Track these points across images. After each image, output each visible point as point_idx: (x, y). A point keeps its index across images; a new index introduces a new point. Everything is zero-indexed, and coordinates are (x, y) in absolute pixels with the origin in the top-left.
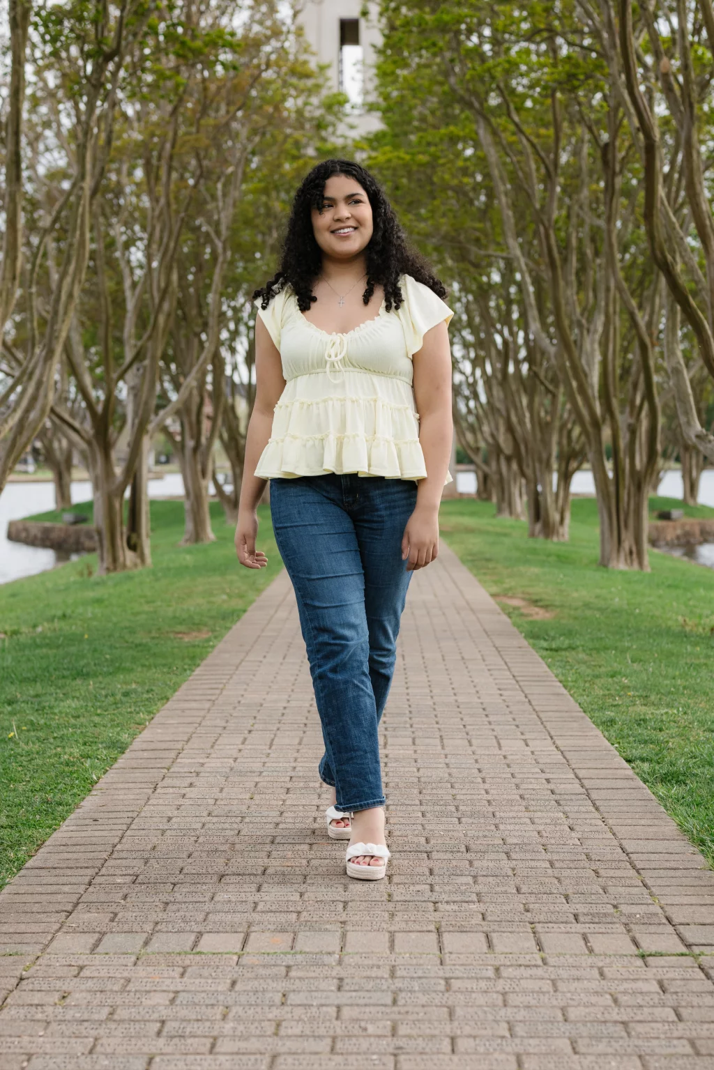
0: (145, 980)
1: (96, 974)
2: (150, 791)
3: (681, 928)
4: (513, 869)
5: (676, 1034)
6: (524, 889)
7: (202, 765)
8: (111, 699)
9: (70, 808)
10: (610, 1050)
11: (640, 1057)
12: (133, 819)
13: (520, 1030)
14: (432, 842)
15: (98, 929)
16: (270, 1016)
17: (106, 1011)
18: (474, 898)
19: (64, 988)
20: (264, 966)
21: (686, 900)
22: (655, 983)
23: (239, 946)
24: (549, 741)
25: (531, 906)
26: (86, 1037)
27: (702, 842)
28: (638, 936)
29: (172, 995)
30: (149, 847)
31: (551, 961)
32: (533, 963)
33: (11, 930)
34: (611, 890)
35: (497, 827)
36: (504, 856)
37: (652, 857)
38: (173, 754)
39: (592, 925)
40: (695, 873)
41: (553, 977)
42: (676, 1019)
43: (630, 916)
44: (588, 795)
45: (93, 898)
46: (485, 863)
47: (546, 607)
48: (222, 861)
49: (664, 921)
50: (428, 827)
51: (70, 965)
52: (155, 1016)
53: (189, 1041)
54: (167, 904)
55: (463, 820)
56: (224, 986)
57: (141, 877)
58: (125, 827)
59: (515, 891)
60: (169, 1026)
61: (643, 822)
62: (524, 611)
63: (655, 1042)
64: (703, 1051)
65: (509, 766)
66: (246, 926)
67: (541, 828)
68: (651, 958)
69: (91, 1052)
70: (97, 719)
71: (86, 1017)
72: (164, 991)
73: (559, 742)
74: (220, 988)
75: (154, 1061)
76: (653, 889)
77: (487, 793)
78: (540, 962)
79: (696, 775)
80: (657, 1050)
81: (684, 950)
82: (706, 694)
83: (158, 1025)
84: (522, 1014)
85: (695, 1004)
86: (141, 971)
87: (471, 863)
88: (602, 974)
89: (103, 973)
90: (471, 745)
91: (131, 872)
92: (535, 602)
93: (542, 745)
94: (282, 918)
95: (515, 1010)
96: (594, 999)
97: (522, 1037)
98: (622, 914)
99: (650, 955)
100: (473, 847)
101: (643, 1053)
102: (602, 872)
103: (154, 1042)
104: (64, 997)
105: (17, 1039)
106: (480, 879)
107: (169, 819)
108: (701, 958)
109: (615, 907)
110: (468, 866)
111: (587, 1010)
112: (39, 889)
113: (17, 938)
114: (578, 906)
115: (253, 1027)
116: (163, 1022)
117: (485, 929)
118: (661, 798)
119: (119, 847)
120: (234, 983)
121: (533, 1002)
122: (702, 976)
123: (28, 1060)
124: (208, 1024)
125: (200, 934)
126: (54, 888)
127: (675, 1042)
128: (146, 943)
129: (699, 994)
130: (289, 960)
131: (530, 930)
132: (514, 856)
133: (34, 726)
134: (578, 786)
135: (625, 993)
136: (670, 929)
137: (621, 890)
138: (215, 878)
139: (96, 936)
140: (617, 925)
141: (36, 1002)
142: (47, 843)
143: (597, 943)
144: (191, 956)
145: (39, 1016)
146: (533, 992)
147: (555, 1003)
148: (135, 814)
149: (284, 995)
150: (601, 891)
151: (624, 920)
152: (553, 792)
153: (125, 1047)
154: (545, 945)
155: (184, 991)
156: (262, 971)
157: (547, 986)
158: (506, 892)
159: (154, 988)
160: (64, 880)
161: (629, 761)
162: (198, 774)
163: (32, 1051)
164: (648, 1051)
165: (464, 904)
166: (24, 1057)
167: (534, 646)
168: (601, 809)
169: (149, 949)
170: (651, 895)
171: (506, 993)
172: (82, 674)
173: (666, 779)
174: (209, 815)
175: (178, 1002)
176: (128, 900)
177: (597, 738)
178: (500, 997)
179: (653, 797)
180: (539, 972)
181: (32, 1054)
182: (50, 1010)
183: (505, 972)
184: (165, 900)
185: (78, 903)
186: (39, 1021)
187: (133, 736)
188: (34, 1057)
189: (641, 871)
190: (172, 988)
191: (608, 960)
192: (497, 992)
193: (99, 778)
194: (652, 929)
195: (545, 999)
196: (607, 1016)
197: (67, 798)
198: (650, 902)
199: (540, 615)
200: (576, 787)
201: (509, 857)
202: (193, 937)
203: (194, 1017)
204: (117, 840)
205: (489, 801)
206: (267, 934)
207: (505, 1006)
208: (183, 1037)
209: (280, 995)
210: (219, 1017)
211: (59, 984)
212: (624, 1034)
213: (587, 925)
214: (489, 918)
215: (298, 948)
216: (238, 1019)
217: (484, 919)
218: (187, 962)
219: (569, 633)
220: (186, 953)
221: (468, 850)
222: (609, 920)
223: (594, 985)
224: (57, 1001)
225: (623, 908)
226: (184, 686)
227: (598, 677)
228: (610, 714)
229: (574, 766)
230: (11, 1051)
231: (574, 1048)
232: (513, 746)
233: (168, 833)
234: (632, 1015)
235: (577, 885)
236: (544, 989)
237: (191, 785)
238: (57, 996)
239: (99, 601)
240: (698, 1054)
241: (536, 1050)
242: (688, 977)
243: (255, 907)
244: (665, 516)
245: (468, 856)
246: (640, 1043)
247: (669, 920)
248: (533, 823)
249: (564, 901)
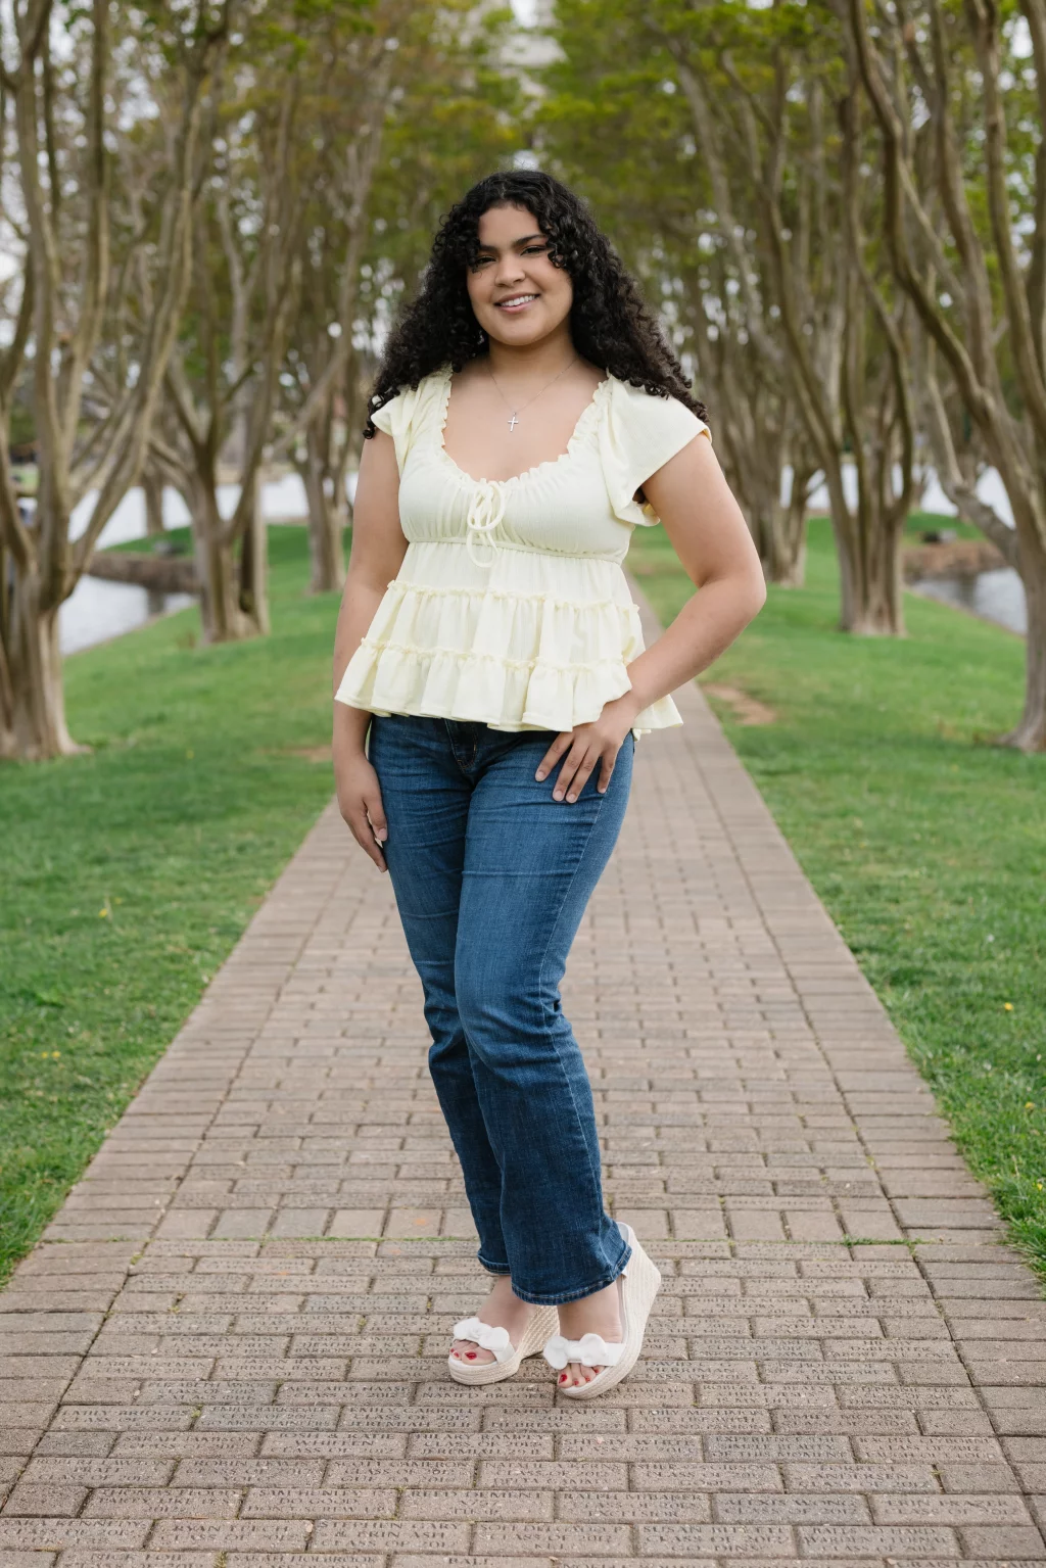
0: (270, 1278)
1: (213, 1269)
2: (271, 998)
3: (898, 1203)
4: (704, 1116)
5: (879, 1355)
6: (715, 1146)
7: (334, 958)
8: (222, 857)
9: (179, 1022)
10: (801, 1378)
11: (834, 1385)
12: (253, 1041)
13: (699, 1348)
14: (609, 1076)
15: (215, 1204)
16: (414, 1329)
17: (227, 1319)
18: (655, 1159)
19: (178, 1288)
20: (407, 1258)
21: (906, 1162)
22: (860, 1283)
23: (378, 1228)
24: (757, 921)
25: (723, 1171)
26: (205, 1357)
27: (933, 1077)
28: (845, 1214)
29: (301, 1299)
30: (272, 1084)
31: (742, 1251)
32: (720, 1254)
33: (114, 1206)
34: (819, 1146)
35: (687, 1052)
36: (693, 1097)
37: (873, 1097)
38: (298, 942)
39: (792, 1199)
40: (921, 1122)
41: (742, 1274)
42: (880, 1334)
43: (839, 1185)
44: (801, 1003)
45: (208, 1159)
46: (671, 1108)
47: (768, 703)
48: (359, 1105)
49: (879, 1192)
50: (605, 1053)
51: (184, 1257)
52: (282, 1328)
53: (323, 1362)
54: (294, 1166)
55: (648, 1042)
56: (361, 1286)
57: (263, 1128)
58: (242, 1053)
59: (703, 1149)
60: (301, 1341)
61: (864, 1044)
62: (740, 709)
63: (853, 1366)
64: (908, 1380)
65: (706, 959)
66: (386, 1198)
67: (740, 1054)
68: (859, 1247)
69: (210, 1378)
70: (206, 888)
71: (203, 1330)
72: (292, 1293)
73: (771, 922)
74: (356, 1290)
75: (281, 1389)
76: (869, 1146)
77: (678, 999)
78: (727, 1254)
79: (934, 974)
80: (856, 1378)
81: (898, 1236)
82: (958, 843)
83: (287, 1339)
84: (703, 1326)
85: (904, 1313)
86: (265, 1266)
87: (654, 1106)
88: (799, 1270)
89: (222, 1268)
90: (661, 926)
91: (250, 1120)
92: (753, 694)
93: (749, 927)
94: (429, 1187)
95: (695, 1321)
96: (787, 1306)
97: (701, 1359)
98: (830, 1183)
99: (856, 1244)
100: (657, 1083)
101: (839, 1382)
102: (811, 1121)
103: (281, 1365)
104: (178, 1301)
105: (127, 1359)
106: (664, 1130)
107: (296, 1041)
108: (918, 1247)
109: (822, 1171)
110: (650, 1112)
111: (779, 1321)
112: (145, 1145)
113: (122, 1216)
114: (778, 1171)
115: (394, 1343)
116: (291, 1336)
117: (666, 1205)
118: (889, 1009)
119: (236, 1084)
120: (372, 1282)
121: (717, 1310)
122: (916, 1272)
123: (140, 1388)
124: (342, 1339)
125: (333, 1211)
126: (161, 1144)
127: (877, 1366)
128: (271, 1224)
129: (910, 1299)
130: (436, 1249)
131: (718, 1206)
132: (706, 1096)
133: (132, 901)
134: (789, 990)
135: (824, 1297)
136: (884, 1204)
137: (831, 1146)
138: (351, 1131)
139: (213, 1213)
140: (822, 1199)
141: (147, 1308)
142: (153, 1077)
143: (799, 1225)
144: (323, 1244)
145: (151, 1328)
146: (717, 1296)
147: (742, 1312)
148: (253, 1035)
149: (430, 1299)
150: (806, 1149)
151: (831, 1191)
152: (758, 999)
153: (249, 1371)
154: (736, 1228)
155: (314, 1293)
156: (406, 1266)
157: (734, 1287)
158: (693, 1151)
159: (282, 1289)
160: (173, 1131)
161: (855, 950)
162: (329, 973)
163: (145, 1376)
164: (845, 1378)
165: (644, 1169)
166: (136, 1384)
167: (748, 768)
168: (816, 1025)
169: (275, 1233)
170: (867, 1154)
171: (686, 1296)
172: (187, 817)
173: (896, 980)
174: (344, 1034)
175: (308, 1309)
176: (249, 1161)
177: (818, 916)
178: (679, 1303)
179: (880, 1006)
180: (725, 1267)
181: (145, 1380)
182: (162, 1318)
183: (689, 1268)
184: (292, 1162)
185: (190, 1166)
186: (151, 1334)
187: (250, 914)
188: (148, 1383)
189: (857, 1119)
190: (302, 1289)
191: (807, 1251)
192: (676, 1296)
193: (210, 979)
194: (864, 1204)
195: (730, 1305)
196: (801, 1332)
197: (173, 1011)
198: (864, 1164)
199: (758, 716)
200: (786, 992)
201: (700, 1100)
202: (324, 1215)
203: (327, 1330)
204: (233, 1073)
205: (680, 1014)
206: (412, 1212)
207: (684, 1315)
208: (314, 1357)
209: (425, 1298)
210: (355, 1329)
211: (172, 1282)
212: (819, 1355)
213: (787, 1199)
214: (672, 1189)
215: (447, 1233)
216: (378, 1334)
217: (666, 1189)
218: (319, 1252)
219: (792, 746)
220: (317, 1239)
221: (651, 1087)
222: (813, 1191)
223: (788, 1286)
224: (170, 1307)
225: (831, 1173)
226: (312, 836)
227: (825, 816)
228: (836, 878)
229: (786, 959)
230: (120, 1375)
231: (759, 1374)
232: (713, 927)
233: (296, 1062)
234: (830, 1328)
235: (779, 1139)
236: (730, 1293)
237: (321, 990)
238: (170, 1299)
239: (204, 693)
240: (902, 1383)
241: (715, 1378)
242: (899, 1274)
243: (397, 1173)
244: (932, 539)
245: (651, 1096)
246: (836, 1367)
247: (884, 1190)
248: (731, 1046)
249: (762, 1163)
